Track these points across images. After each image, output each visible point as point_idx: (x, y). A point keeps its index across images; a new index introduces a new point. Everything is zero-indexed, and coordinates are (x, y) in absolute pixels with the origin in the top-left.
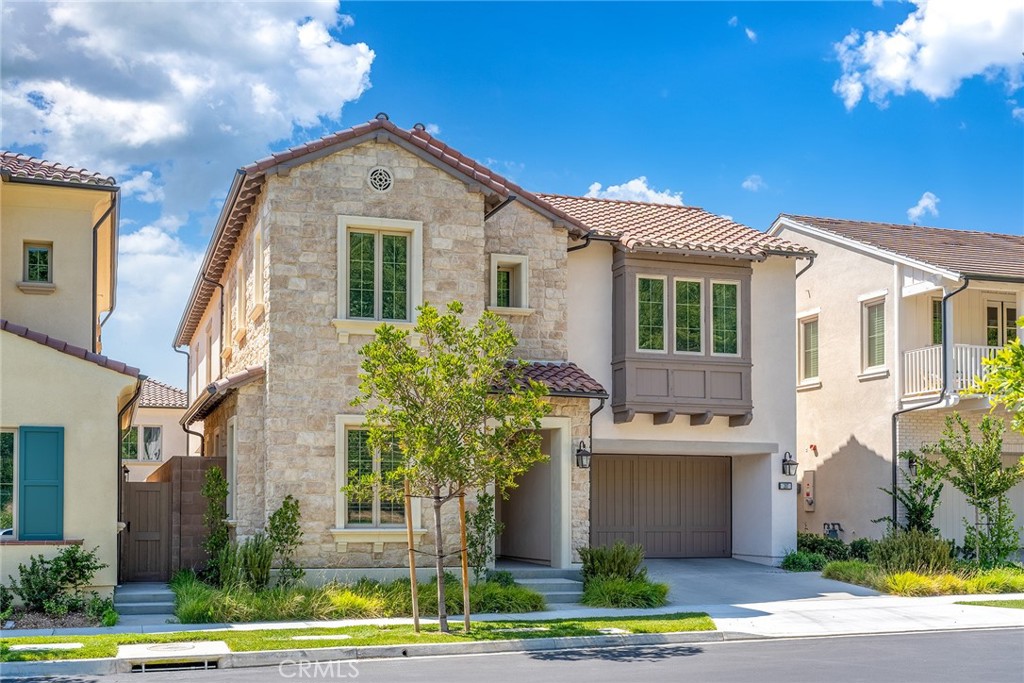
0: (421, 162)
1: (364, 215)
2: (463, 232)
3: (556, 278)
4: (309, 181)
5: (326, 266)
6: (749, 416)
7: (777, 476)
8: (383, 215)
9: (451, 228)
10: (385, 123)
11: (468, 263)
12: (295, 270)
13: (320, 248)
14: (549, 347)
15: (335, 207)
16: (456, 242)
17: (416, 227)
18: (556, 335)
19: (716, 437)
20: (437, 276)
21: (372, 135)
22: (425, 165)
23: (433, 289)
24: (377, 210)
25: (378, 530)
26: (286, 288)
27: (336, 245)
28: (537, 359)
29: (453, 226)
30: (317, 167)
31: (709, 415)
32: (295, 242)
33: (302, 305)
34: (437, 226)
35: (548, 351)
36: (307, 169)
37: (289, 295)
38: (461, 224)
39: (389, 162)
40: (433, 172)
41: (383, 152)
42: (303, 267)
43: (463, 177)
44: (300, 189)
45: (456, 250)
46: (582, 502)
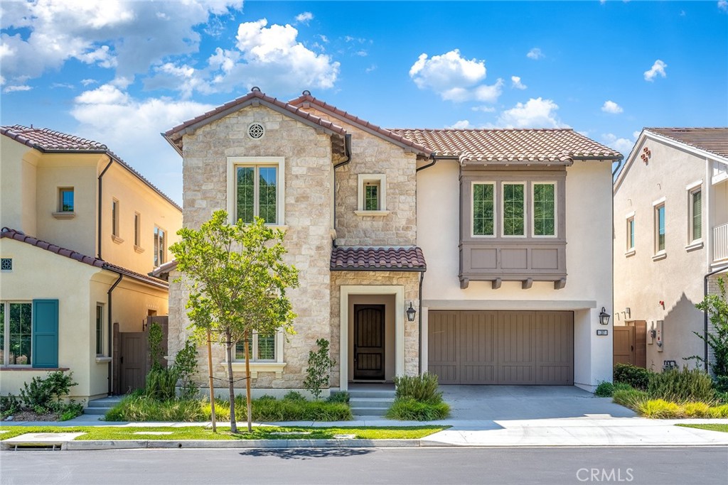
0: (284, 117)
1: (245, 155)
2: (313, 162)
3: (407, 188)
4: (209, 136)
5: (219, 191)
6: (563, 281)
7: (595, 325)
8: (258, 155)
9: (305, 160)
10: (258, 93)
11: (317, 182)
12: (199, 195)
13: (215, 180)
14: (402, 237)
15: (226, 152)
16: (309, 169)
17: (280, 161)
18: (407, 228)
19: (541, 296)
20: (295, 193)
21: (249, 102)
22: (287, 119)
23: (293, 202)
24: (254, 152)
25: (255, 363)
26: (194, 207)
27: (226, 177)
28: (391, 245)
29: (307, 158)
30: (214, 127)
31: (529, 281)
32: (199, 177)
33: (204, 217)
34: (295, 159)
35: (401, 240)
36: (207, 128)
37: (195, 211)
38: (313, 156)
39: (262, 119)
40: (293, 123)
41: (258, 113)
42: (205, 193)
43: (313, 124)
44: (203, 142)
45: (309, 174)
46: (413, 345)
